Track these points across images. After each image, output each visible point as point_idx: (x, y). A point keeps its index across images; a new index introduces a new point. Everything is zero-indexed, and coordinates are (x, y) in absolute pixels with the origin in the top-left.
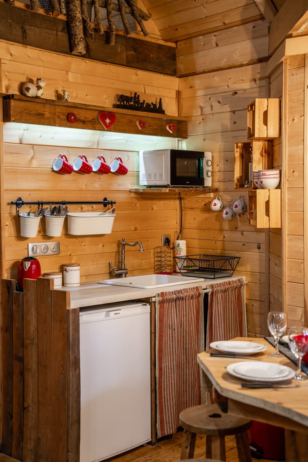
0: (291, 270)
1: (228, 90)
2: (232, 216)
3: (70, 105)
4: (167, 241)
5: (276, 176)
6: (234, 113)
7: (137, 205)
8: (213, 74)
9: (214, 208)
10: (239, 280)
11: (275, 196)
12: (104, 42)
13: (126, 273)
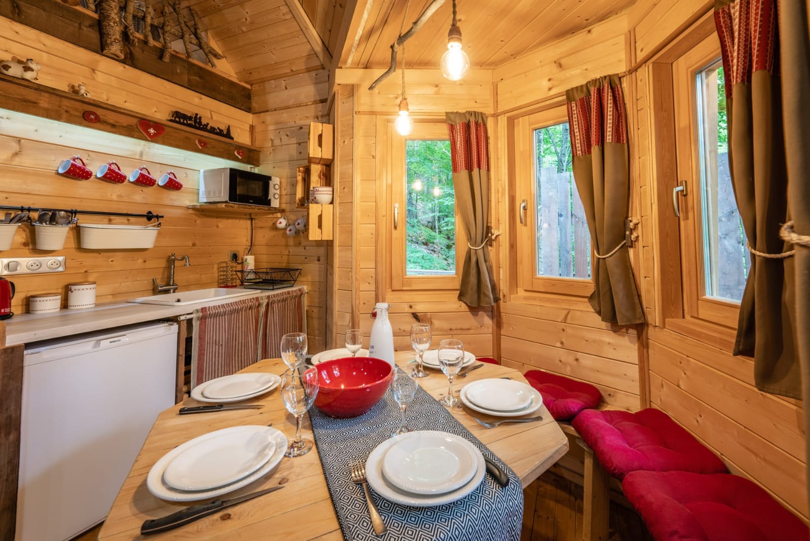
0: (341, 279)
1: (295, 125)
2: (296, 233)
3: (86, 100)
4: (235, 257)
5: (328, 192)
6: (300, 145)
7: (198, 221)
8: (282, 111)
9: (279, 225)
10: (300, 290)
11: (328, 211)
12: (157, 57)
13: (176, 289)
